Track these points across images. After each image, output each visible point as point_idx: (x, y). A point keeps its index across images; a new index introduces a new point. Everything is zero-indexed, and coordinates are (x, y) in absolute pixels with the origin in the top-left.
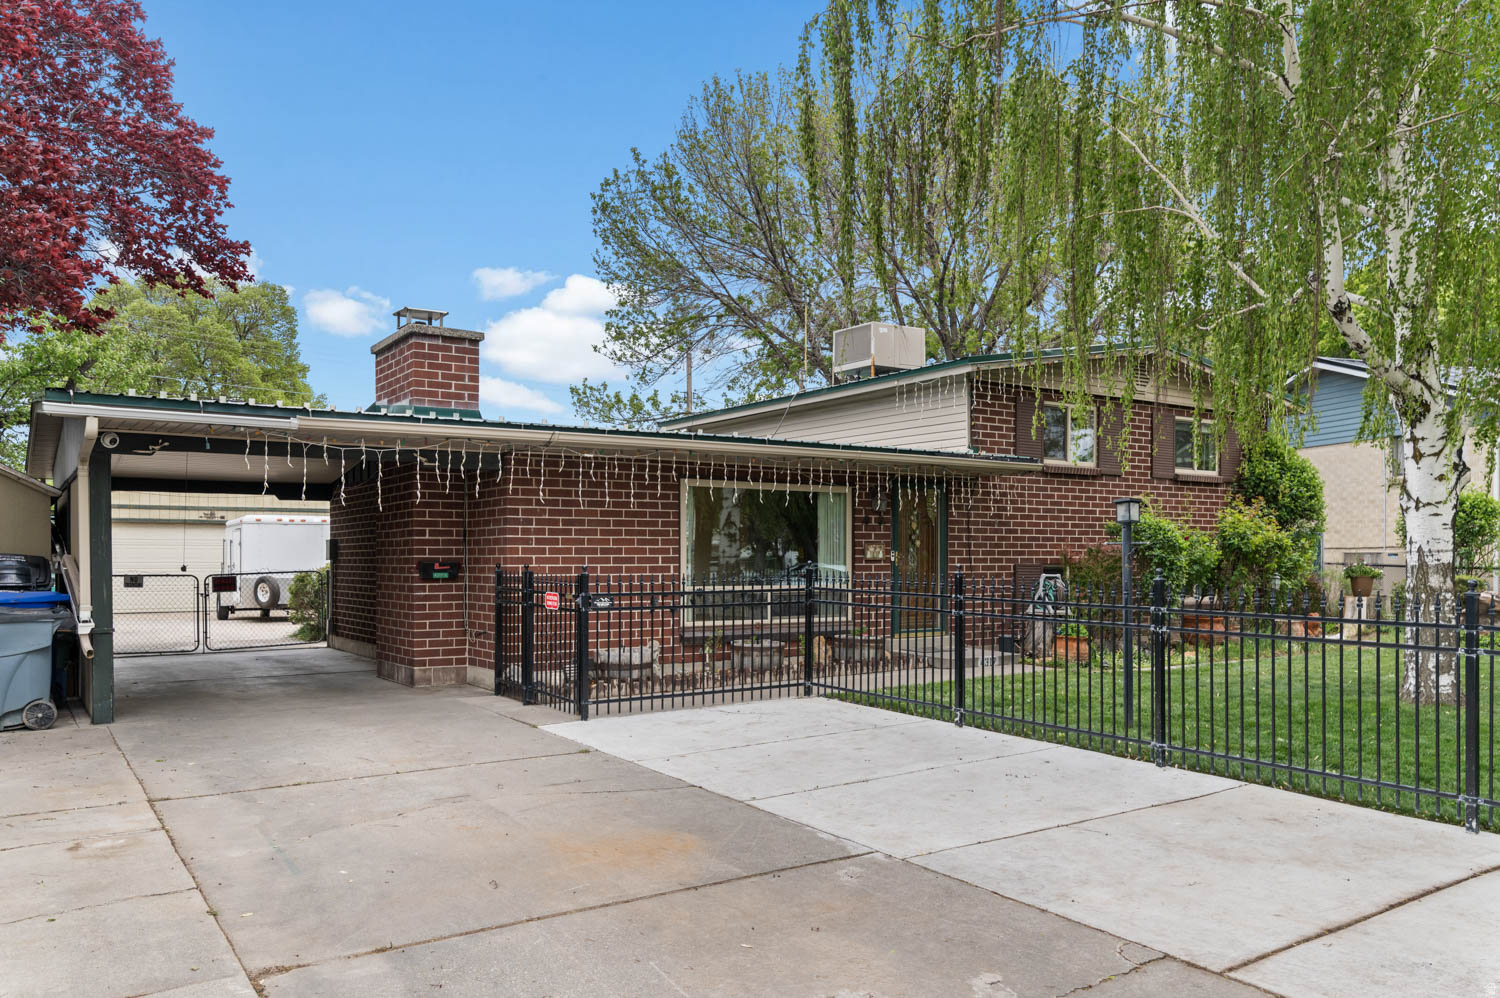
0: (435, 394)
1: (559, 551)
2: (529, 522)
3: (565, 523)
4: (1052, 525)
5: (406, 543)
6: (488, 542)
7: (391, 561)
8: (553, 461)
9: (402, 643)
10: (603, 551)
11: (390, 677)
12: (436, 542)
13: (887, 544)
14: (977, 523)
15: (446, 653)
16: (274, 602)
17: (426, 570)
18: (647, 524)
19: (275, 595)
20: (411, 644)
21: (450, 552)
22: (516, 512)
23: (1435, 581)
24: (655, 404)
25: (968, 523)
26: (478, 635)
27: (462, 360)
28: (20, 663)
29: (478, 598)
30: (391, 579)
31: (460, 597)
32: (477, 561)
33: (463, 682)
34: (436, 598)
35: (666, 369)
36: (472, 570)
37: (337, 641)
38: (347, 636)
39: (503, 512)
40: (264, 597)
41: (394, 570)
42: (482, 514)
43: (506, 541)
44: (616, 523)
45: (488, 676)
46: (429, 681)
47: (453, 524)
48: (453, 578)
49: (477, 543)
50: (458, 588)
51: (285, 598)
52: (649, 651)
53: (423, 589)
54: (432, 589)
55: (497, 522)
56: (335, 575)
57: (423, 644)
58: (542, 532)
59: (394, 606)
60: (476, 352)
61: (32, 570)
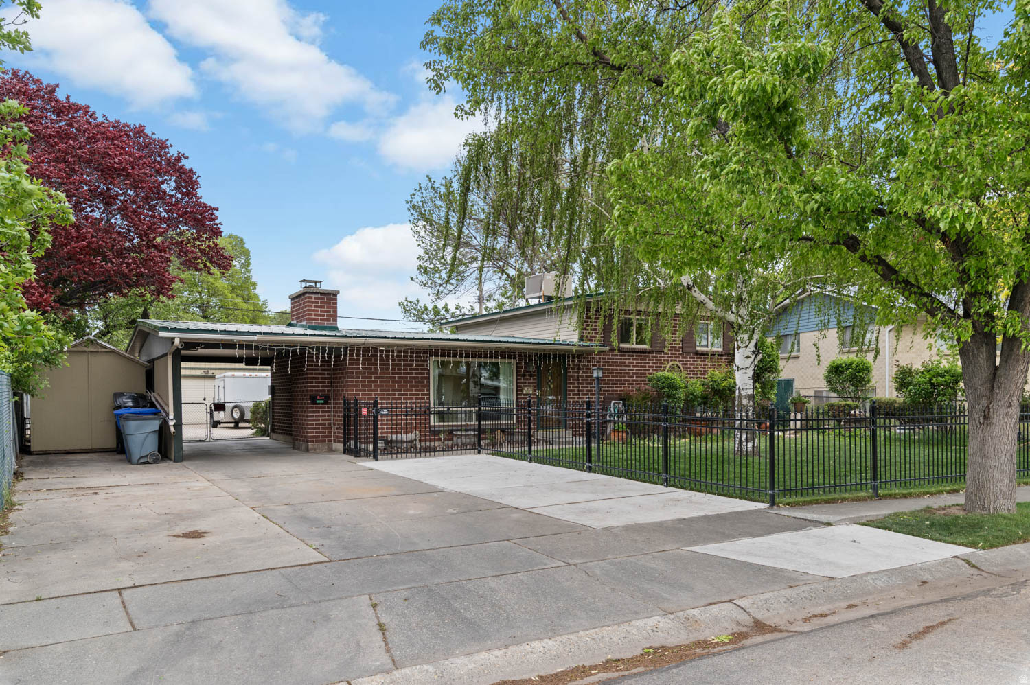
0: (317, 319)
1: (372, 390)
2: (359, 377)
3: (375, 378)
4: (625, 377)
5: (305, 387)
6: (341, 387)
7: (298, 395)
8: (366, 350)
9: (303, 433)
10: (393, 390)
11: (298, 449)
12: (318, 387)
13: (534, 387)
14: (583, 376)
15: (323, 437)
16: (242, 419)
17: (313, 399)
18: (414, 378)
19: (242, 414)
20: (307, 433)
21: (324, 391)
22: (352, 373)
23: (745, 402)
24: (447, 310)
25: (578, 376)
26: (337, 429)
27: (330, 303)
28: (147, 436)
29: (337, 412)
30: (298, 404)
31: (329, 412)
32: (336, 395)
33: (331, 450)
34: (319, 412)
35: (451, 291)
36: (334, 399)
37: (274, 436)
38: (279, 433)
39: (347, 373)
40: (237, 416)
41: (300, 399)
42: (339, 374)
43: (348, 386)
44: (399, 378)
45: (340, 446)
46: (315, 449)
47: (325, 378)
48: (326, 403)
49: (337, 387)
50: (328, 408)
51: (248, 416)
52: (415, 435)
53: (312, 408)
54: (316, 408)
55: (344, 378)
56: (273, 403)
57: (313, 433)
58: (365, 382)
59: (300, 416)
60: (336, 300)
61: (140, 400)
